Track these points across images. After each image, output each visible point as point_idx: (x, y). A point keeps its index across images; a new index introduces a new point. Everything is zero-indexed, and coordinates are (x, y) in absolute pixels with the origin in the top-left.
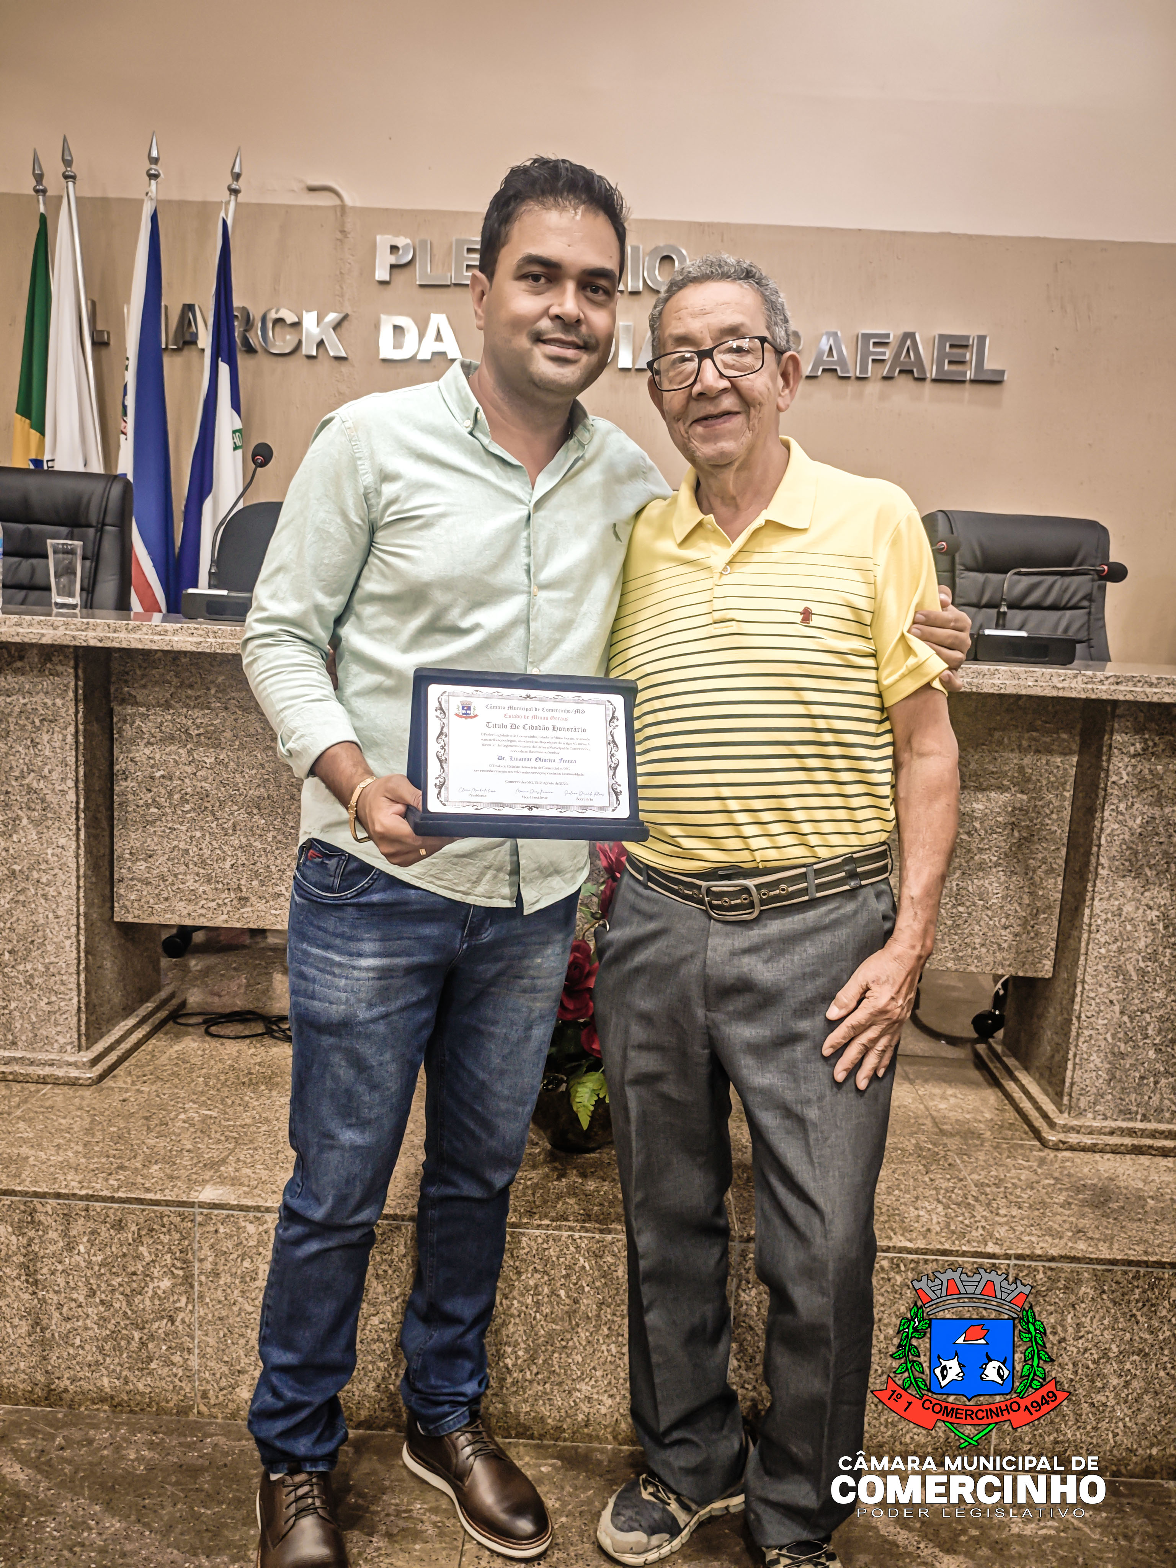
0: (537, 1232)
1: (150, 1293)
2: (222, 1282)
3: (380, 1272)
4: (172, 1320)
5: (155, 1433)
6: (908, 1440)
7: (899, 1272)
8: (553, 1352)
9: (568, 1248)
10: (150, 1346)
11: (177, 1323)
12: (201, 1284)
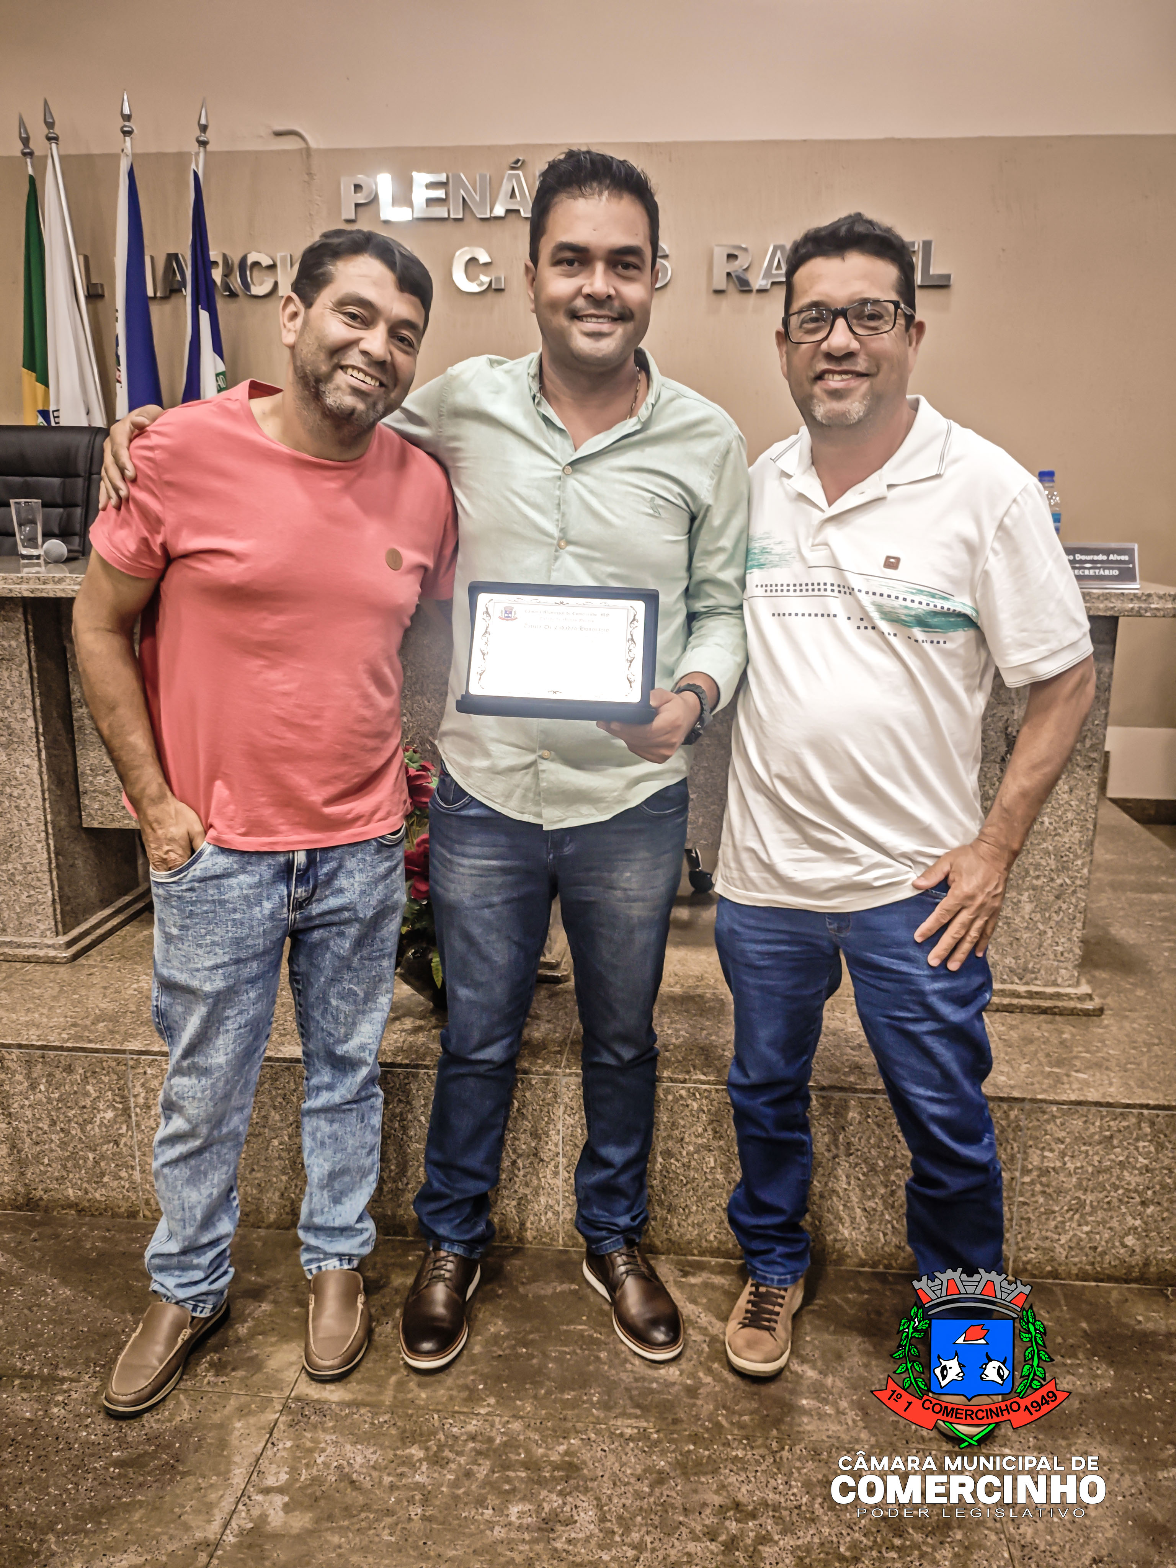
0: (399, 1070)
1: (98, 1123)
2: (153, 1113)
3: (277, 1104)
4: (117, 1143)
5: (108, 1230)
6: (712, 1238)
7: (695, 1100)
8: (419, 1166)
9: (424, 1083)
10: (102, 1164)
11: (121, 1146)
12: (137, 1115)
